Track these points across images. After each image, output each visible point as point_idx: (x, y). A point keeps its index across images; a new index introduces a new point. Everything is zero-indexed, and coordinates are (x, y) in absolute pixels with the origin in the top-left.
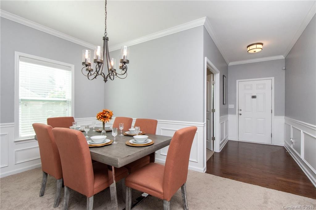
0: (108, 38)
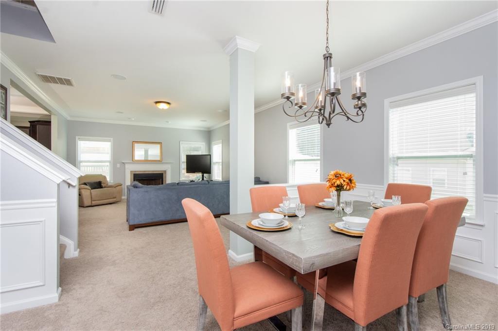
0: (331, 54)
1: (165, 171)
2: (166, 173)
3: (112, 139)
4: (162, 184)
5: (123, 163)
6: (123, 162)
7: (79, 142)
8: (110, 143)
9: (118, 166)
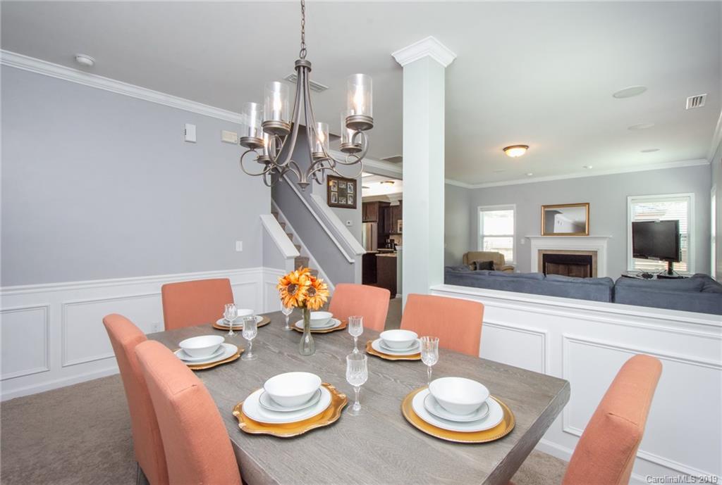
1: (596, 252)
2: (596, 255)
3: (515, 205)
4: (591, 276)
5: (528, 238)
6: (528, 236)
7: (481, 213)
8: (512, 211)
9: (523, 241)
